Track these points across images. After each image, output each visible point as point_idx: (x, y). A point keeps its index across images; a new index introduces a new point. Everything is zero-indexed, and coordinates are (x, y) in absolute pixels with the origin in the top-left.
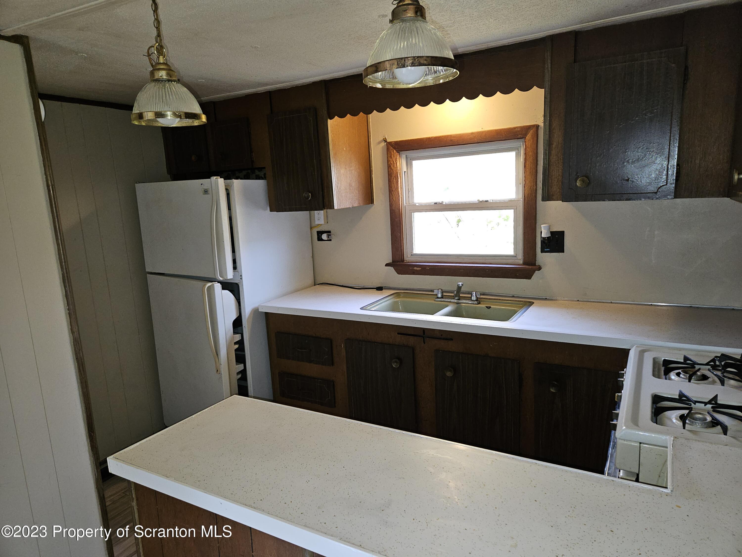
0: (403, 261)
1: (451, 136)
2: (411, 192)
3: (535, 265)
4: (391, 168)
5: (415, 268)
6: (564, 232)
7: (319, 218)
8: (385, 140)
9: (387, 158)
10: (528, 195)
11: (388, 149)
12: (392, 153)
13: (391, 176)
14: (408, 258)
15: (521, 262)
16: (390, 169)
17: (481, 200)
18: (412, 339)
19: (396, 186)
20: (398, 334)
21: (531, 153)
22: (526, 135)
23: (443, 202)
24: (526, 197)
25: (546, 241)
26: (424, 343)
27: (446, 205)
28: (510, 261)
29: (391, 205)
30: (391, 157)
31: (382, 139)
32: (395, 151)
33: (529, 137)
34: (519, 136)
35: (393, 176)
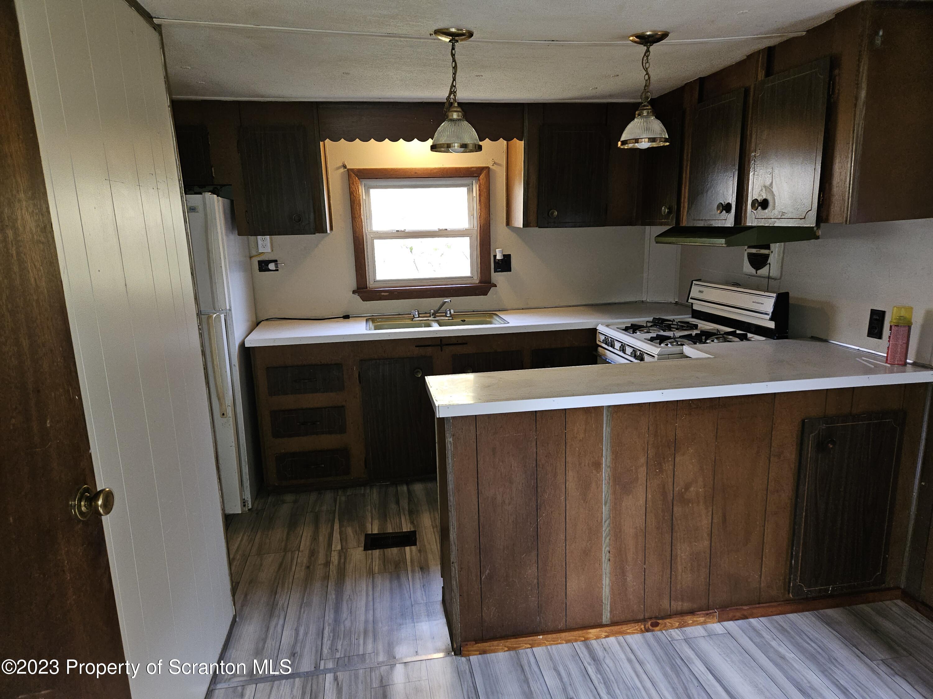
0: (367, 288)
1: (415, 169)
2: (369, 219)
3: (490, 283)
4: (354, 195)
5: (383, 294)
6: (510, 255)
7: (264, 246)
8: (345, 167)
9: (349, 184)
10: (483, 224)
11: (349, 176)
12: (355, 180)
13: (354, 203)
14: (371, 284)
15: (478, 282)
16: (352, 196)
17: (441, 228)
18: (429, 349)
19: (359, 212)
20: (416, 346)
21: (485, 190)
22: (480, 174)
23: (405, 230)
24: (482, 225)
25: (500, 263)
26: (442, 351)
27: (409, 233)
28: (468, 282)
29: (354, 232)
30: (353, 184)
31: (341, 164)
32: (357, 178)
33: (482, 176)
34: (475, 175)
35: (356, 202)
